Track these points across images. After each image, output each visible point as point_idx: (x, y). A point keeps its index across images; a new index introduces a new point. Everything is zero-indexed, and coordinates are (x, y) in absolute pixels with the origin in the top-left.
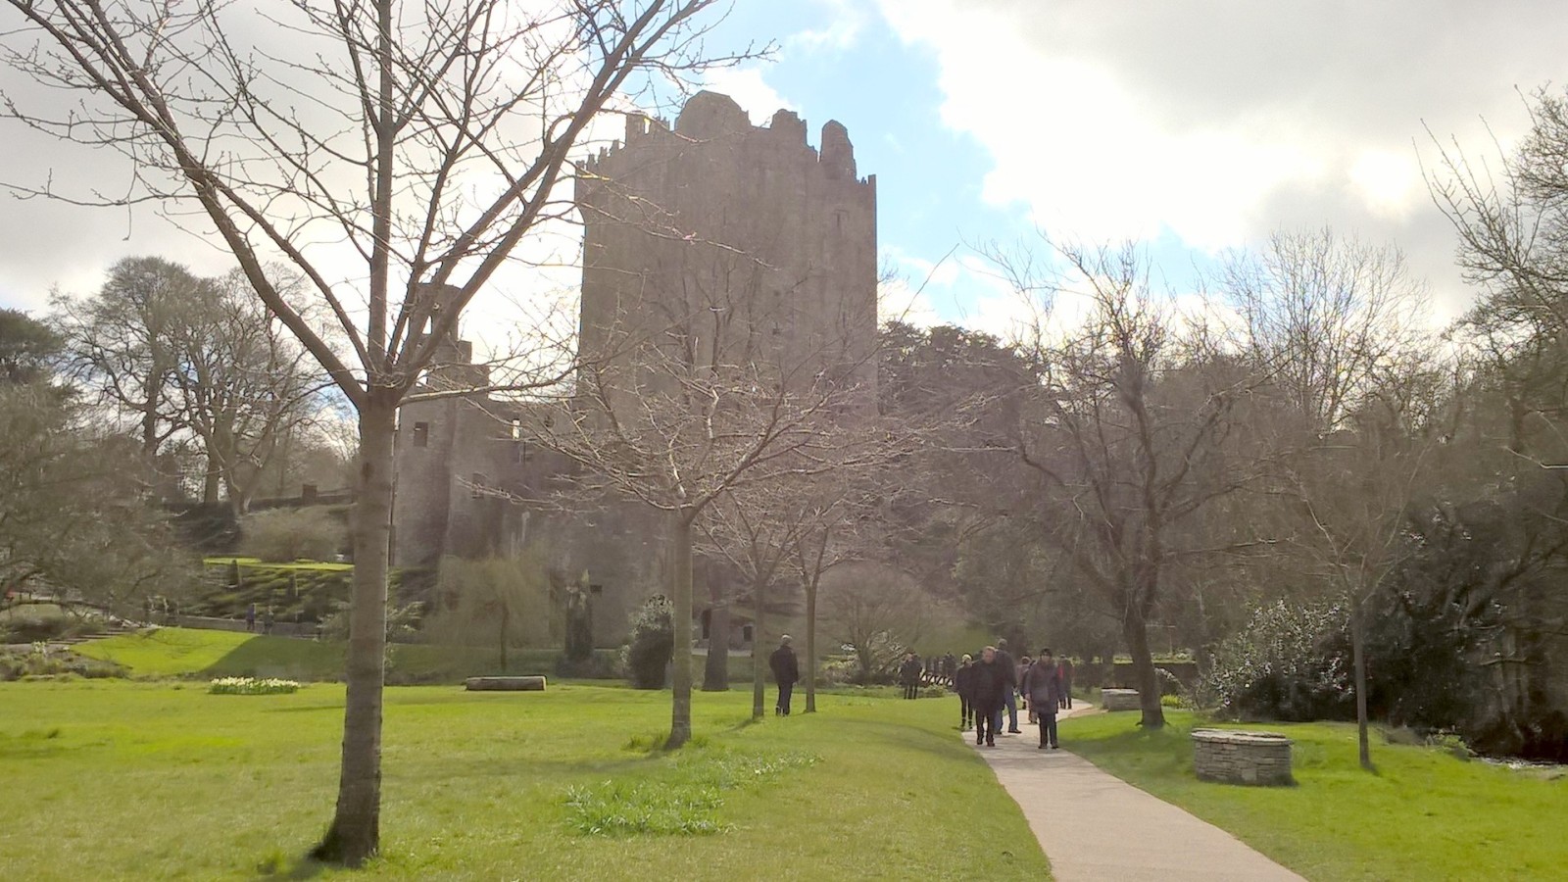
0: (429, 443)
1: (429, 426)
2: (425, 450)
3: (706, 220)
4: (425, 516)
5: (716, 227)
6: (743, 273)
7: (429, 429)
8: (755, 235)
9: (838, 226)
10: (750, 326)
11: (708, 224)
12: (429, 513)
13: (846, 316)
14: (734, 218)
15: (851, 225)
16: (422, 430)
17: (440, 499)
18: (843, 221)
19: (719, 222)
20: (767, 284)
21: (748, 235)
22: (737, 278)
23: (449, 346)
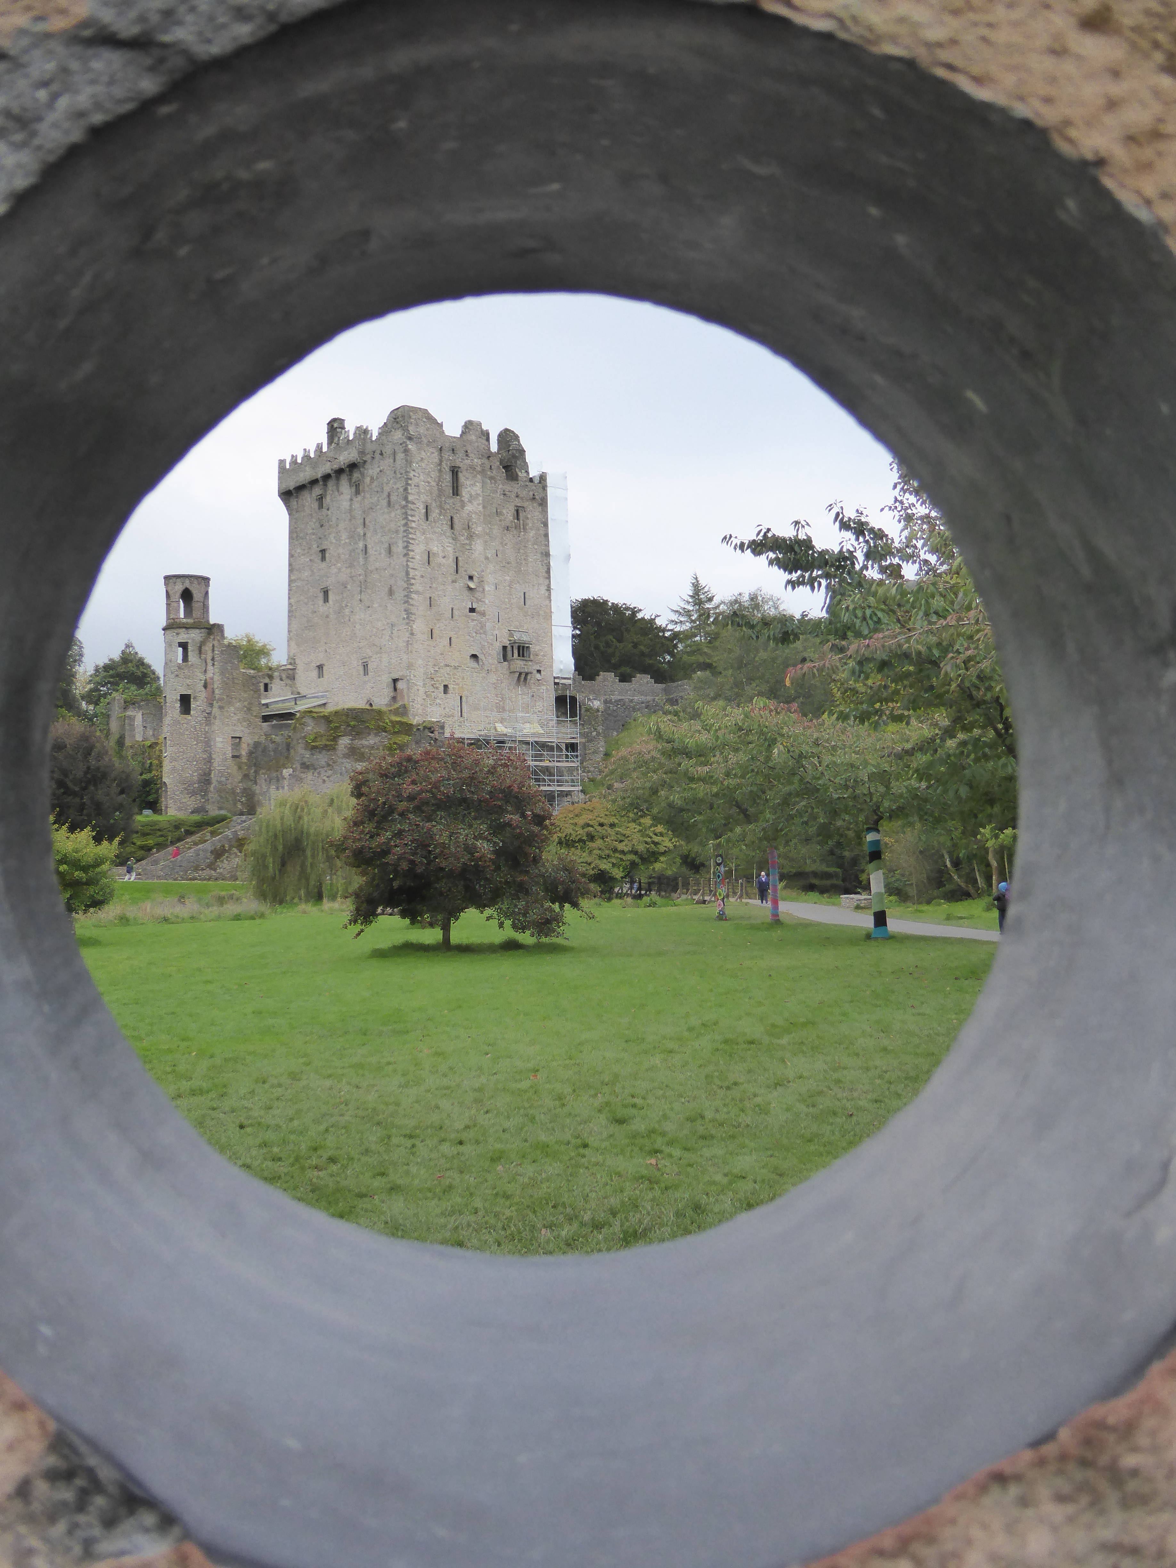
0: (192, 712)
1: (192, 697)
2: (190, 718)
3: (412, 516)
4: (192, 774)
5: (420, 521)
6: (444, 561)
7: (192, 700)
8: (452, 528)
9: (518, 519)
10: (451, 606)
11: (414, 519)
12: (196, 771)
13: (526, 596)
14: (435, 514)
15: (528, 518)
16: (185, 701)
17: (204, 759)
18: (521, 515)
19: (423, 517)
20: (463, 569)
21: (446, 528)
22: (440, 565)
23: (204, 628)
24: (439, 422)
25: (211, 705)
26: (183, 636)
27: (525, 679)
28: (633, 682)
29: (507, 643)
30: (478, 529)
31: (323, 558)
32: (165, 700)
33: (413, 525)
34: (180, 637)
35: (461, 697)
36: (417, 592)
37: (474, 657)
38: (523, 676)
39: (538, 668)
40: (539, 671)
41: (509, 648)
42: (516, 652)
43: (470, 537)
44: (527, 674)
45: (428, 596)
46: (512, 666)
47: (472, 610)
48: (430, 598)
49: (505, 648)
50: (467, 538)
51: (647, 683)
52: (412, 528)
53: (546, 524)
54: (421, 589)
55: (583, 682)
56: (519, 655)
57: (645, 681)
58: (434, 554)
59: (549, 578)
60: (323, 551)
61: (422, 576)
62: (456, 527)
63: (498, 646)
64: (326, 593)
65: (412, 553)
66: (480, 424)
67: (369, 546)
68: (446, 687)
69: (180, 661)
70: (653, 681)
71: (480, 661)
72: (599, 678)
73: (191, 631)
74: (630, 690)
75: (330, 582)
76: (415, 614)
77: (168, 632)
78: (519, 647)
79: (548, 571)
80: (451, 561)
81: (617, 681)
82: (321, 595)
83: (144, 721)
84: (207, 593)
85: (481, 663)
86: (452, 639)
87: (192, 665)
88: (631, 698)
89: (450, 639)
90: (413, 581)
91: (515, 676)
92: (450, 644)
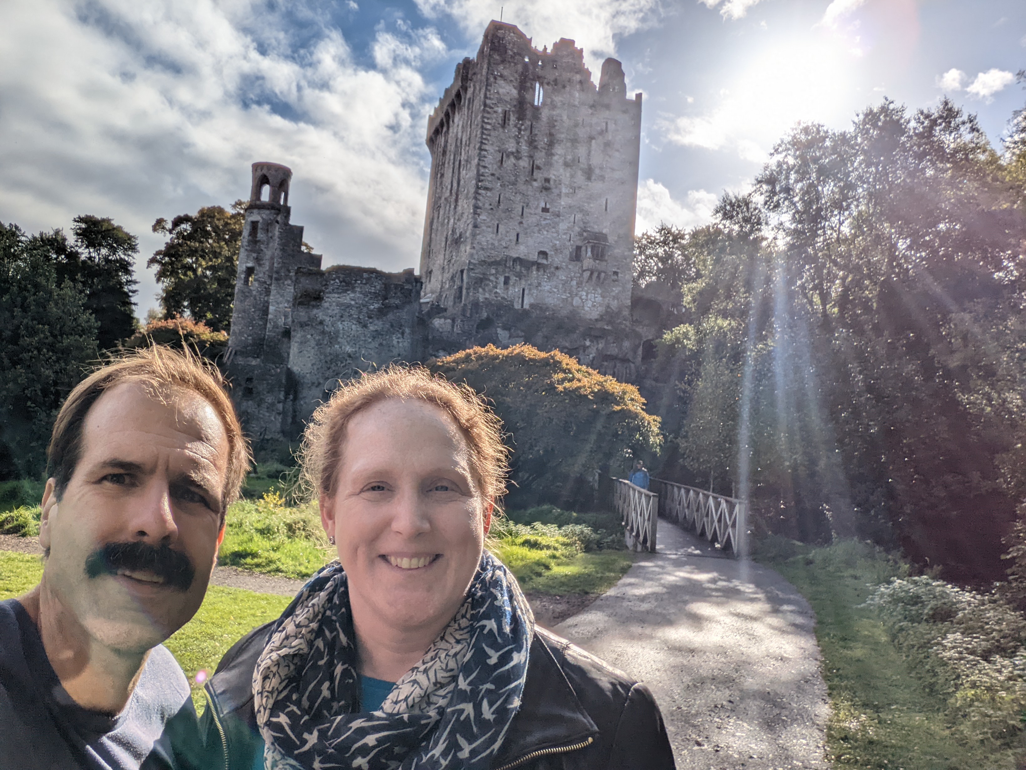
0: (254, 282)
1: (255, 269)
2: (251, 287)
3: (488, 119)
6: (519, 162)
7: (255, 272)
8: (530, 132)
9: (606, 131)
10: (521, 203)
11: (490, 121)
13: (609, 202)
14: (513, 119)
15: (616, 129)
17: (260, 326)
18: (611, 126)
19: (499, 120)
20: (538, 171)
21: (525, 132)
22: (514, 166)
24: (528, 37)
25: (271, 278)
27: (599, 279)
29: (579, 243)
30: (561, 136)
33: (489, 127)
34: (253, 216)
35: (524, 290)
36: (485, 188)
37: (543, 254)
38: (596, 274)
39: (615, 270)
40: (616, 273)
41: (584, 248)
42: (589, 250)
43: (551, 143)
44: (600, 273)
45: (498, 192)
46: (584, 265)
47: (545, 210)
48: (500, 194)
49: (579, 248)
50: (547, 144)
52: (486, 129)
53: (637, 137)
54: (490, 185)
58: (508, 155)
61: (493, 174)
62: (535, 132)
63: (571, 246)
65: (485, 153)
66: (573, 42)
68: (507, 278)
71: (549, 258)
73: (261, 211)
76: (480, 208)
78: (593, 247)
80: (524, 163)
85: (550, 260)
86: (520, 236)
87: (259, 241)
89: (518, 235)
90: (482, 178)
91: (587, 274)
92: (517, 240)
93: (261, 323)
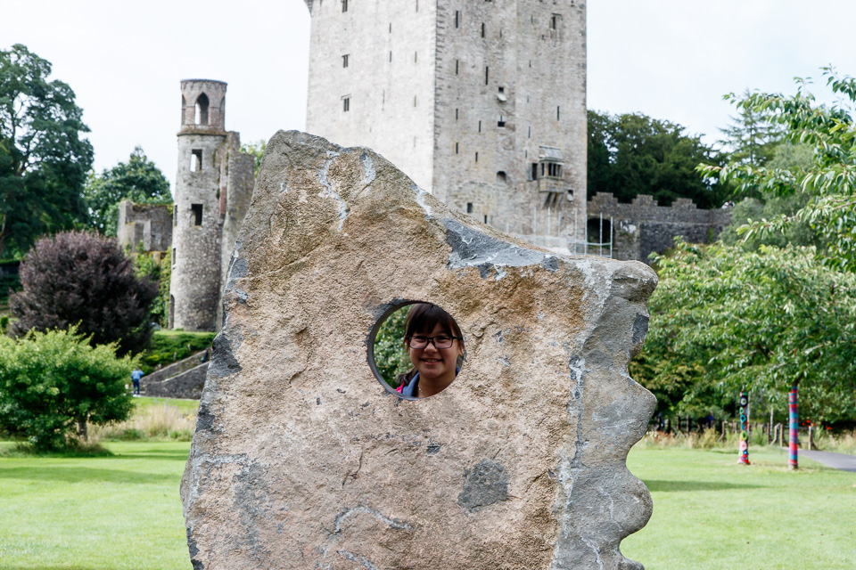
0: (203, 223)
1: (204, 207)
2: (200, 228)
3: (441, 22)
4: (201, 288)
5: (450, 28)
6: (473, 71)
7: (204, 210)
8: (483, 35)
9: (554, 28)
10: (479, 119)
11: (443, 25)
12: (204, 284)
13: (561, 111)
14: (465, 19)
15: (565, 27)
16: (197, 210)
17: (213, 272)
18: (559, 23)
19: (453, 24)
20: (493, 80)
21: (477, 35)
22: (468, 75)
23: (219, 135)
25: (223, 216)
26: (199, 143)
27: (555, 200)
28: (674, 207)
29: (537, 160)
30: (511, 38)
31: (346, 64)
32: (176, 210)
33: (442, 32)
34: (194, 144)
35: (485, 217)
36: (443, 104)
37: (502, 174)
38: (553, 197)
39: (570, 188)
40: (571, 192)
41: (539, 167)
42: (546, 170)
43: (502, 46)
44: (557, 194)
45: (454, 108)
46: (541, 186)
47: (501, 124)
48: (457, 110)
49: (535, 165)
50: (499, 47)
51: (689, 207)
52: (440, 35)
53: (584, 34)
54: (447, 100)
55: (619, 205)
56: (550, 174)
57: (687, 205)
58: (463, 63)
59: (585, 92)
60: (346, 57)
61: (449, 87)
62: (487, 35)
63: (528, 163)
64: (347, 102)
65: (440, 62)
67: (393, 53)
68: (470, 205)
69: (193, 169)
70: (695, 205)
71: (508, 179)
72: (636, 201)
73: (205, 138)
74: (669, 215)
75: (350, 90)
76: (439, 127)
77: (183, 138)
78: (550, 165)
79: (584, 85)
80: (480, 71)
81: (656, 204)
82: (342, 103)
83: (153, 229)
84: (224, 99)
85: (508, 181)
86: (479, 155)
87: (206, 174)
88: (670, 223)
89: (477, 154)
90: (439, 91)
91: (544, 196)
92: (476, 160)
93: (214, 269)
